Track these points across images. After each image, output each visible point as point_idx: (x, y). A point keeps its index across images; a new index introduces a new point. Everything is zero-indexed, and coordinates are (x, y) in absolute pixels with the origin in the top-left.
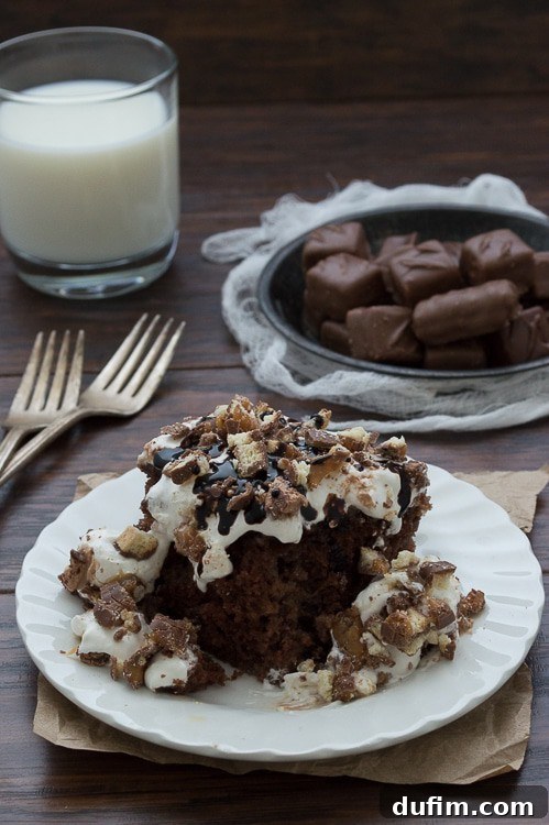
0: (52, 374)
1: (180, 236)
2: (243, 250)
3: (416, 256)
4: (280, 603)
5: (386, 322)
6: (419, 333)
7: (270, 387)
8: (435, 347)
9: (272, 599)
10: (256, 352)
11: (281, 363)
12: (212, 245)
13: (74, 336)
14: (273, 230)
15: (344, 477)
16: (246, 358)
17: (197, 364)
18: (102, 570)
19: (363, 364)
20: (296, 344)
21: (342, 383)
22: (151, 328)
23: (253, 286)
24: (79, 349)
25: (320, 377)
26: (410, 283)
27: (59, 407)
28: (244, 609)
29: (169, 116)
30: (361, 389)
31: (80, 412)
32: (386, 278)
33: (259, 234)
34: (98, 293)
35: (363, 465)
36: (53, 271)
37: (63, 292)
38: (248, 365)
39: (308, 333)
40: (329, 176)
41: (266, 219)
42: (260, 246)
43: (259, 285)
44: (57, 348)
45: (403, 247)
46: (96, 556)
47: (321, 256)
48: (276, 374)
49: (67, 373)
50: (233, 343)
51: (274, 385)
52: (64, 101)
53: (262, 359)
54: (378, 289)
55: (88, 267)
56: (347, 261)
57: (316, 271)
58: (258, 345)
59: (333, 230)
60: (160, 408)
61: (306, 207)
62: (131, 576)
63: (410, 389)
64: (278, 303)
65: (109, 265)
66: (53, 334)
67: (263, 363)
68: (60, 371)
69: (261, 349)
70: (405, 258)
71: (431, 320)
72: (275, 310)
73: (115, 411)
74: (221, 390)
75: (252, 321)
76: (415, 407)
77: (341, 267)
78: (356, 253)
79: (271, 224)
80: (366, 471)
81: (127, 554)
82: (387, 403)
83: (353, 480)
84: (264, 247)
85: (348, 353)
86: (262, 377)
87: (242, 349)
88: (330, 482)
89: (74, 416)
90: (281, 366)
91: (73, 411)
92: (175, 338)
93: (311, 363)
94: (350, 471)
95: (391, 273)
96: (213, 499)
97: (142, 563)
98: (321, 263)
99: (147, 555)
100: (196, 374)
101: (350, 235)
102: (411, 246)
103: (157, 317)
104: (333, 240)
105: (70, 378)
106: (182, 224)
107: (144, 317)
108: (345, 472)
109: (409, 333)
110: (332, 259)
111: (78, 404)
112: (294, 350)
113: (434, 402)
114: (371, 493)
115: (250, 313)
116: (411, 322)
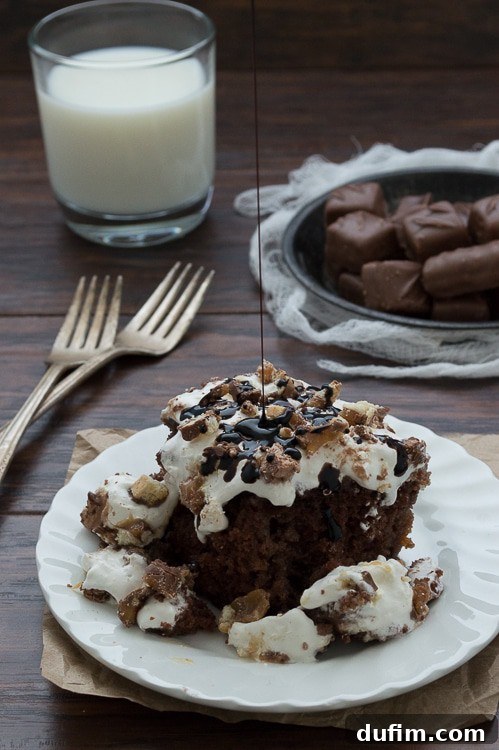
0: (92, 315)
1: (215, 191)
2: (272, 206)
3: (428, 216)
4: (270, 561)
5: (397, 276)
6: (427, 287)
7: (289, 332)
8: (442, 300)
9: (261, 557)
10: (278, 300)
11: (301, 311)
12: (245, 200)
13: (113, 281)
14: (301, 188)
15: (342, 449)
16: (269, 305)
17: (224, 310)
18: (114, 514)
19: (375, 314)
20: (315, 293)
21: (355, 331)
22: (183, 275)
23: (279, 239)
24: (118, 293)
25: (335, 324)
26: (421, 240)
27: (97, 346)
28: (236, 563)
29: (207, 80)
30: (372, 337)
31: (115, 351)
32: (400, 235)
33: (287, 191)
34: (137, 241)
35: (363, 438)
36: (98, 220)
37: (106, 240)
38: (271, 311)
39: (328, 284)
40: (353, 139)
41: (294, 178)
42: (287, 202)
43: (284, 238)
44: (98, 291)
45: (418, 207)
46: (109, 500)
47: (341, 213)
48: (295, 320)
49: (106, 315)
50: (259, 291)
51: (294, 331)
52: (107, 66)
53: (283, 307)
54: (392, 245)
55: (130, 218)
56: (365, 218)
57: (335, 227)
58: (281, 294)
59: (353, 190)
60: (188, 349)
61: (331, 167)
62: (139, 522)
63: (417, 338)
64: (301, 256)
65: (150, 216)
66: (95, 278)
67: (284, 311)
68: (100, 313)
69: (282, 297)
70: (418, 217)
71: (439, 275)
72: (298, 262)
73: (147, 351)
74: (245, 334)
75: (277, 271)
76: (421, 355)
77: (359, 224)
78: (374, 211)
79: (299, 182)
80: (364, 445)
81: (138, 501)
82: (396, 350)
83: (350, 452)
84: (291, 204)
85: (361, 303)
86: (282, 323)
87: (266, 297)
88: (328, 451)
89: (109, 354)
90: (300, 314)
91: (110, 350)
92: (204, 286)
93: (328, 311)
94: (349, 444)
95: (404, 230)
96: (217, 458)
97: (152, 510)
98: (341, 220)
99: (158, 503)
100: (223, 319)
101: (369, 195)
102: (425, 205)
103: (189, 266)
104: (353, 199)
105: (108, 319)
106: (217, 180)
107: (177, 265)
108: (343, 444)
109: (419, 286)
110: (351, 216)
111: (114, 343)
112: (313, 299)
113: (439, 351)
114: (366, 466)
115: (275, 264)
116: (421, 276)
